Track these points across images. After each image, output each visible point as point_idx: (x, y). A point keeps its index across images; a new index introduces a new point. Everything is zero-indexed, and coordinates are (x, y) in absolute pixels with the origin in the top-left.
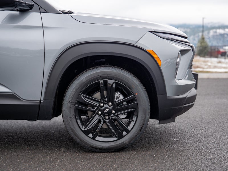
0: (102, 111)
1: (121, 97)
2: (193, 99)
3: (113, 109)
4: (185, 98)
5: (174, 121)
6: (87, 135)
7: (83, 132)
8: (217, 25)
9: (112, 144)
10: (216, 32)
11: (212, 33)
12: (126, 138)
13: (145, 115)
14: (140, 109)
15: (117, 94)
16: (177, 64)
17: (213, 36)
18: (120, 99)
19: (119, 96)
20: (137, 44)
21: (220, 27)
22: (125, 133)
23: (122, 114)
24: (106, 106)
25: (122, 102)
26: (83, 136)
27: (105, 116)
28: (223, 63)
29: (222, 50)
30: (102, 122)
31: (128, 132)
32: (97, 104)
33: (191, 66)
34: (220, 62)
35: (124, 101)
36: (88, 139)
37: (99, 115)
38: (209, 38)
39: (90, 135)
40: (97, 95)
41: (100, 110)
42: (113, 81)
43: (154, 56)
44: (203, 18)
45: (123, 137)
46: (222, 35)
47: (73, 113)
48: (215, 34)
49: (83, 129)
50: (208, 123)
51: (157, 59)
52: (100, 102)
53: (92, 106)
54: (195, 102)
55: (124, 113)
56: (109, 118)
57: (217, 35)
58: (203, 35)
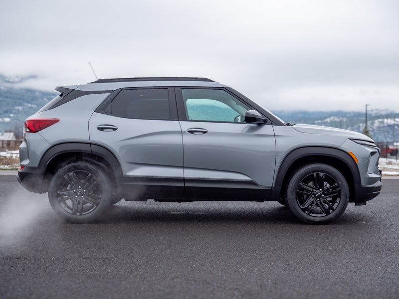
0: (315, 195)
1: (328, 185)
2: (379, 188)
3: (323, 194)
4: (374, 187)
5: (365, 204)
6: (304, 212)
7: (301, 209)
8: (384, 113)
9: (322, 218)
10: (383, 123)
11: (377, 123)
12: (332, 215)
13: (346, 197)
14: (342, 194)
15: (325, 183)
16: (368, 163)
17: (379, 128)
18: (327, 186)
19: (327, 185)
20: (340, 148)
21: (388, 116)
22: (331, 211)
23: (329, 197)
24: (318, 191)
25: (329, 189)
26: (301, 212)
27: (316, 198)
28: (395, 164)
29: (391, 147)
30: (315, 203)
31: (333, 210)
32: (312, 189)
33: (377, 164)
34: (390, 163)
35: (330, 188)
36: (305, 215)
37: (313, 198)
38: (373, 130)
39: (307, 212)
40: (311, 184)
41: (313, 194)
42: (323, 174)
43: (353, 156)
44: (367, 105)
45: (330, 213)
46: (391, 127)
47: (294, 196)
48: (382, 125)
49: (302, 208)
50: (389, 212)
51: (355, 159)
52: (313, 189)
53: (307, 191)
54: (381, 191)
55: (330, 197)
56: (320, 200)
57: (384, 127)
58: (366, 127)
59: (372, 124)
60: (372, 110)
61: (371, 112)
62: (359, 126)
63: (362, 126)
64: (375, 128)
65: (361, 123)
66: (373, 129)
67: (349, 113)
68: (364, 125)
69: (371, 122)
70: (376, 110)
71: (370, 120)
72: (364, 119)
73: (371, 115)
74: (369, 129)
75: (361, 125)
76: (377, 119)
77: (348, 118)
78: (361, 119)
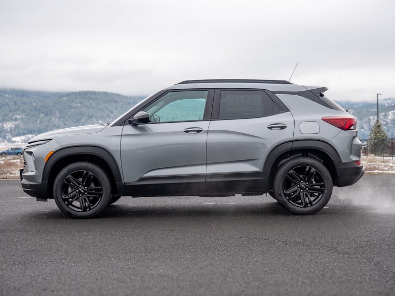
11: (391, 115)
58: (378, 121)
59: (386, 116)
60: (385, 99)
61: (383, 102)
62: (370, 119)
63: (373, 119)
64: (388, 121)
65: (372, 116)
66: (387, 122)
67: (357, 104)
68: (376, 117)
69: (384, 114)
70: (390, 99)
71: (383, 111)
72: (376, 110)
73: (383, 106)
74: (382, 122)
75: (372, 117)
76: (391, 111)
77: (355, 109)
78: (372, 110)
